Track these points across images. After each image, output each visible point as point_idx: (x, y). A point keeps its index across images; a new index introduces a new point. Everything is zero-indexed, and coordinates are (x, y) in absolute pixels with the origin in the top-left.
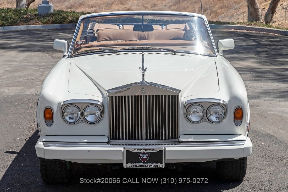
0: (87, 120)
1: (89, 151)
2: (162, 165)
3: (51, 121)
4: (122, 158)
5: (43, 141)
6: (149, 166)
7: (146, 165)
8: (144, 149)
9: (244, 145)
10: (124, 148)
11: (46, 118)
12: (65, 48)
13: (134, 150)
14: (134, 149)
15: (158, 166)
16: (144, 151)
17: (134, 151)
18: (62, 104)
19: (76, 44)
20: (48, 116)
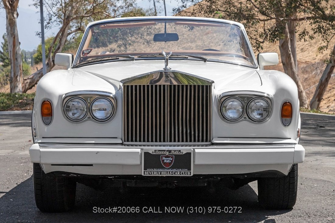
0: (95, 117)
1: (97, 153)
2: (190, 172)
3: (50, 117)
4: (139, 163)
5: (38, 143)
6: (174, 173)
7: (169, 172)
8: (167, 151)
9: (294, 148)
10: (142, 149)
11: (43, 114)
12: (69, 62)
13: (155, 152)
14: (155, 150)
15: (185, 173)
16: (167, 153)
17: (154, 154)
18: (64, 96)
19: (83, 53)
20: (46, 111)
